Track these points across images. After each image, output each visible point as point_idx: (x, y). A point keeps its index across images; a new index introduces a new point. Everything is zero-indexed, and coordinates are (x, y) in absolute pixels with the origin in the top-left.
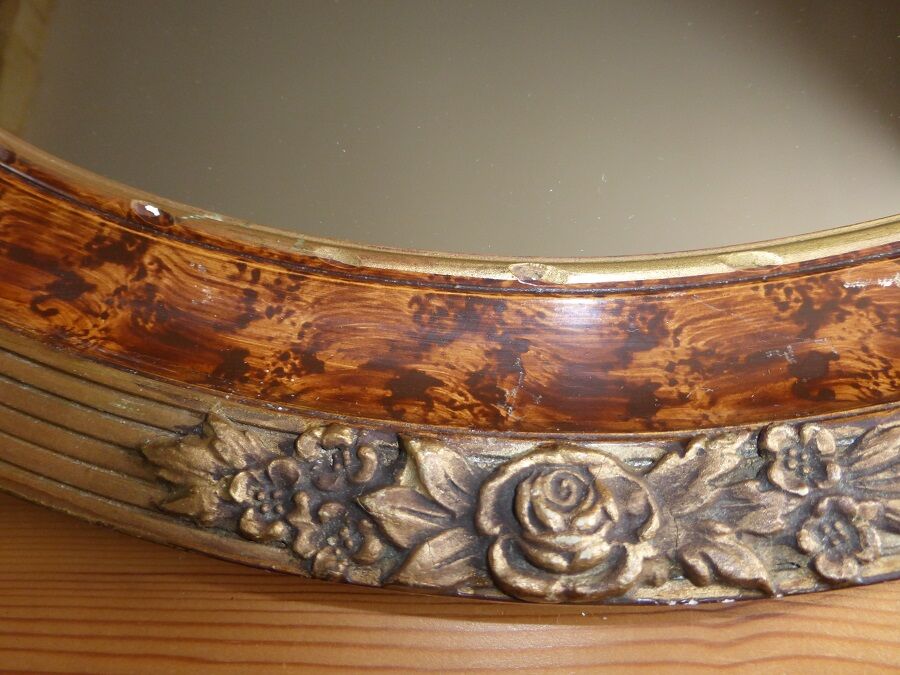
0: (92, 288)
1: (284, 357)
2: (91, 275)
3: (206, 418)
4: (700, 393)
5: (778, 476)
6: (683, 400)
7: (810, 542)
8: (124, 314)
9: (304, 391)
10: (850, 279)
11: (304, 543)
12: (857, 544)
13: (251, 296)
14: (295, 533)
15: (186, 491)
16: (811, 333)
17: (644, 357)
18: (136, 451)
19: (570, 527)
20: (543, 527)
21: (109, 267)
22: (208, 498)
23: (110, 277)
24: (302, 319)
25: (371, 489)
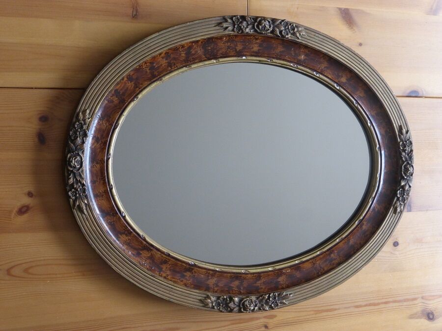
0: (186, 276)
1: (214, 285)
2: (185, 274)
3: (208, 296)
4: (264, 287)
5: (271, 299)
6: (262, 288)
7: (273, 305)
8: (191, 280)
9: (217, 290)
10: (284, 271)
11: (221, 309)
12: (277, 305)
13: (208, 276)
14: (220, 308)
15: (208, 305)
16: (278, 278)
17: (258, 282)
18: (200, 300)
19: (250, 306)
20: (247, 306)
21: (188, 272)
22: (210, 305)
23: (188, 274)
24: (215, 279)
25: (229, 303)
